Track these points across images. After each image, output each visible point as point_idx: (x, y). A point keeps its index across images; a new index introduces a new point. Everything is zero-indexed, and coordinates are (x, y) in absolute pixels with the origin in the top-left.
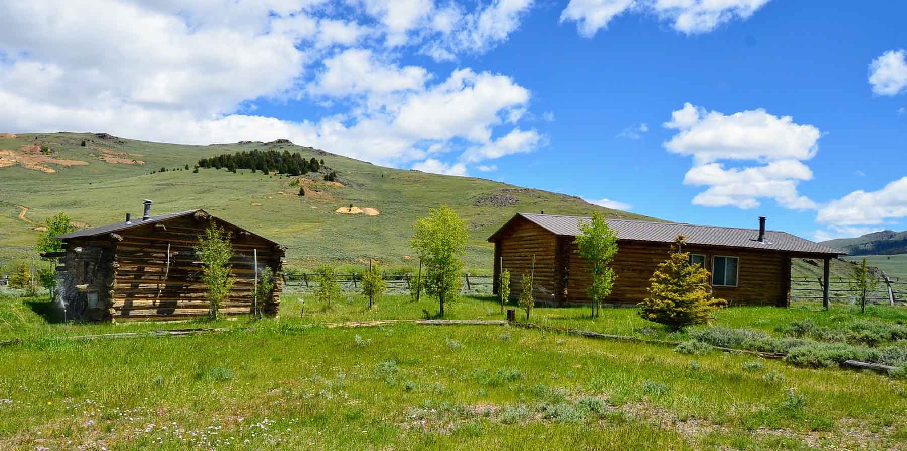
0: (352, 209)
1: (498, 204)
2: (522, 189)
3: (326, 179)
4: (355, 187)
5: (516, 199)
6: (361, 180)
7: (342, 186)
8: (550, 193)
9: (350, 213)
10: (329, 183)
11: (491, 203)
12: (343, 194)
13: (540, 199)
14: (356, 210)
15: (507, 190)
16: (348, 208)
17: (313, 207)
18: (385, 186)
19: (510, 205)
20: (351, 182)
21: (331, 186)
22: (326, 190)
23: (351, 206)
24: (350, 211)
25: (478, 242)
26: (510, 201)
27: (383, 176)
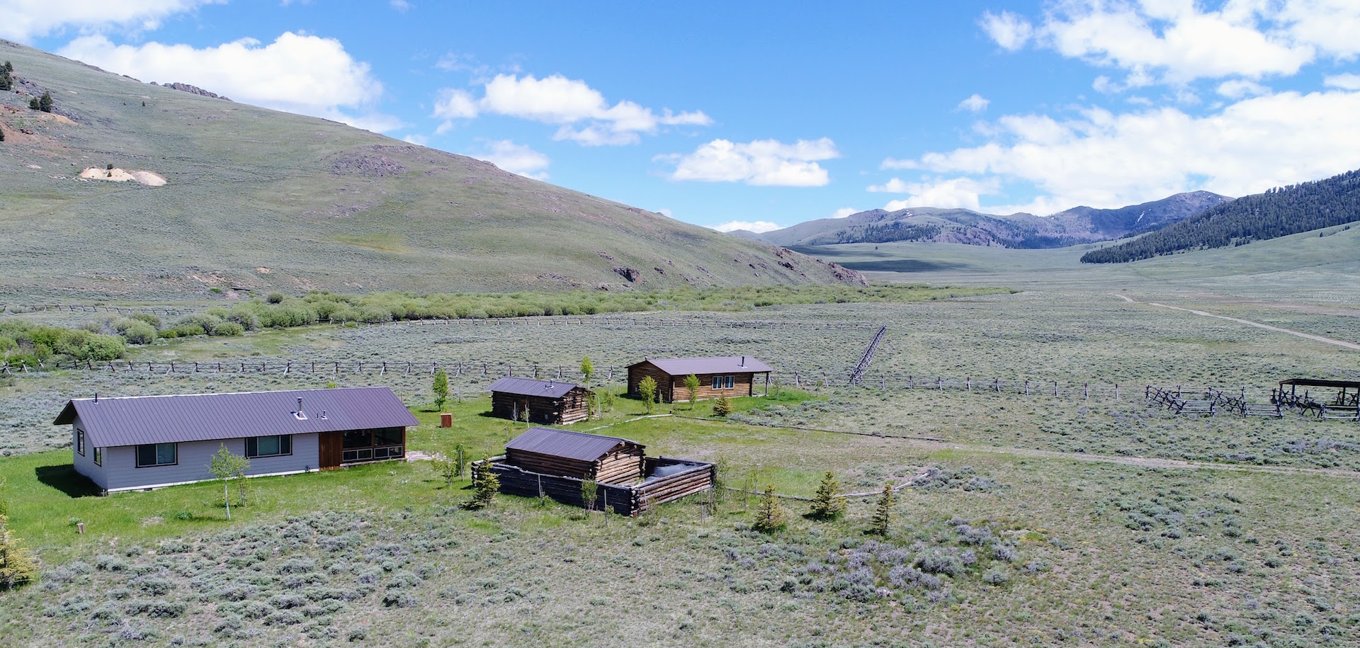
0: (113, 171)
1: (370, 173)
2: (403, 146)
3: (34, 106)
4: (96, 124)
5: (397, 164)
6: (105, 111)
7: (71, 122)
8: (447, 154)
9: (110, 179)
10: (43, 116)
11: (358, 170)
12: (79, 140)
13: (434, 166)
14: (119, 175)
15: (380, 147)
16: (105, 171)
17: (33, 167)
18: (156, 126)
19: (389, 175)
20: (87, 114)
21: (49, 122)
22: (41, 129)
23: (110, 167)
24: (110, 175)
25: (357, 240)
26: (389, 168)
27: (144, 105)
